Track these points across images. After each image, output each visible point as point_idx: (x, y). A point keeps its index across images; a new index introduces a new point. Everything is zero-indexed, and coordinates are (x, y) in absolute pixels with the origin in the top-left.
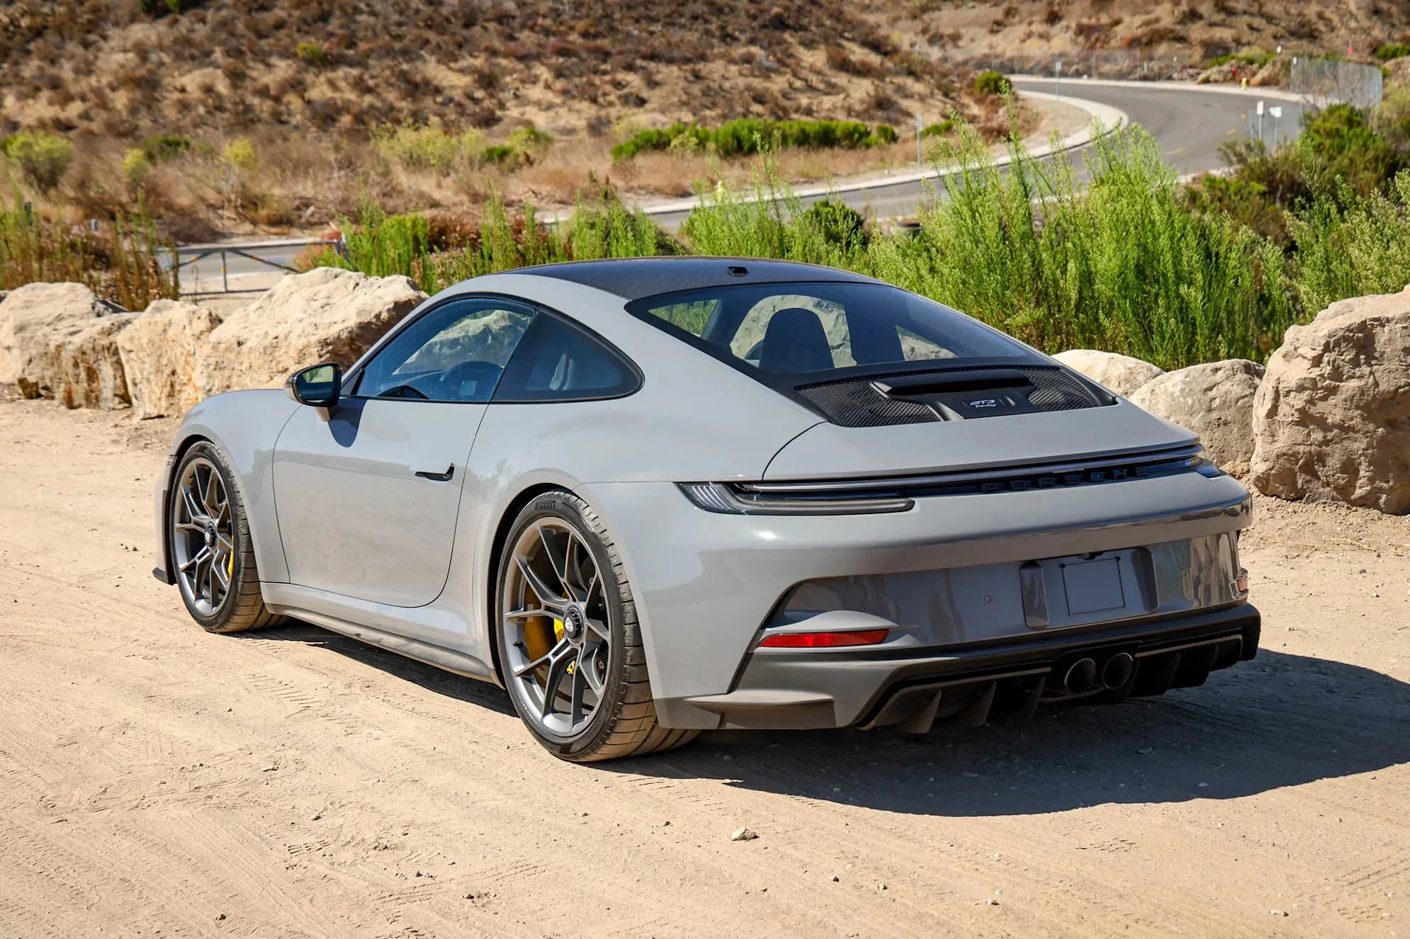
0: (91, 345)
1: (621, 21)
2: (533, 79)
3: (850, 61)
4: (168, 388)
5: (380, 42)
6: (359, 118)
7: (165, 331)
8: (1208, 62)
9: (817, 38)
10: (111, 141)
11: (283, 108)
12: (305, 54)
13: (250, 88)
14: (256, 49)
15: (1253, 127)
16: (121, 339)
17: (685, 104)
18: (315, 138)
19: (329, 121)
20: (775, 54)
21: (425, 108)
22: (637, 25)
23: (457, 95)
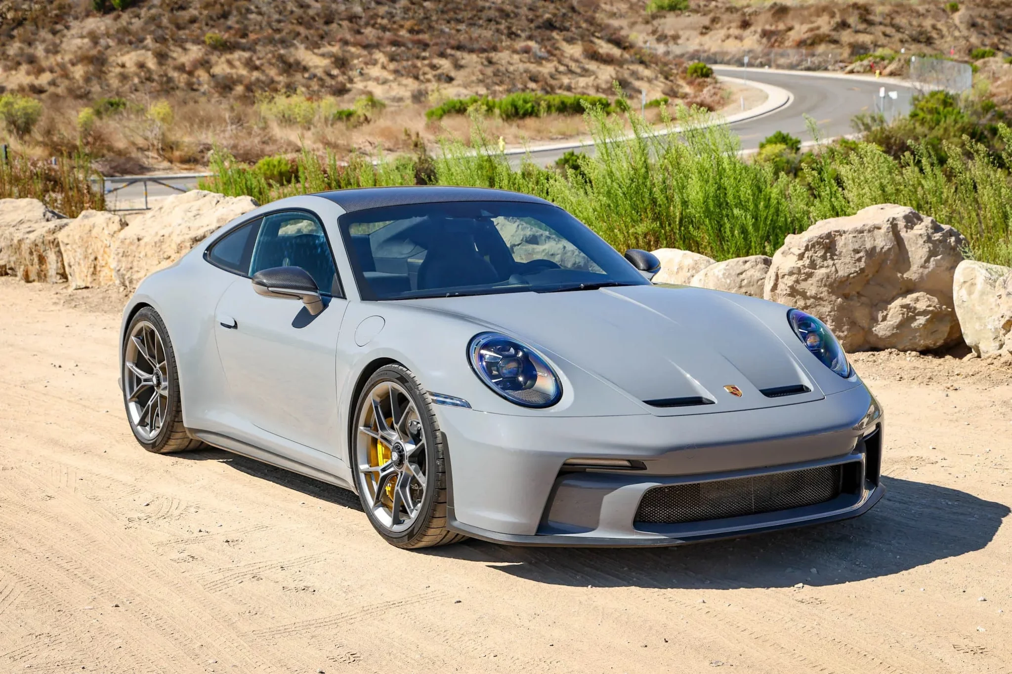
0: (41, 240)
1: (437, 21)
2: (373, 62)
3: (599, 53)
4: (92, 269)
5: (265, 34)
6: (249, 88)
7: (90, 231)
8: (854, 58)
9: (575, 36)
10: (70, 101)
11: (195, 80)
12: (211, 41)
13: (172, 65)
14: (175, 37)
15: (877, 105)
16: (61, 236)
17: (481, 81)
18: (218, 101)
19: (227, 90)
20: (546, 47)
21: (296, 81)
22: (448, 25)
23: (319, 72)
